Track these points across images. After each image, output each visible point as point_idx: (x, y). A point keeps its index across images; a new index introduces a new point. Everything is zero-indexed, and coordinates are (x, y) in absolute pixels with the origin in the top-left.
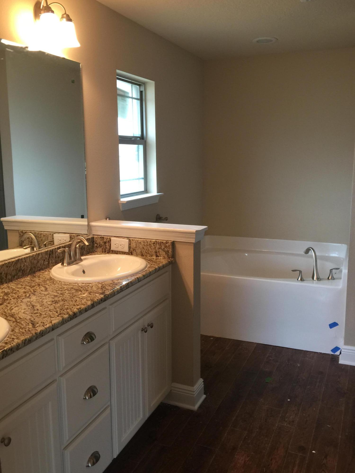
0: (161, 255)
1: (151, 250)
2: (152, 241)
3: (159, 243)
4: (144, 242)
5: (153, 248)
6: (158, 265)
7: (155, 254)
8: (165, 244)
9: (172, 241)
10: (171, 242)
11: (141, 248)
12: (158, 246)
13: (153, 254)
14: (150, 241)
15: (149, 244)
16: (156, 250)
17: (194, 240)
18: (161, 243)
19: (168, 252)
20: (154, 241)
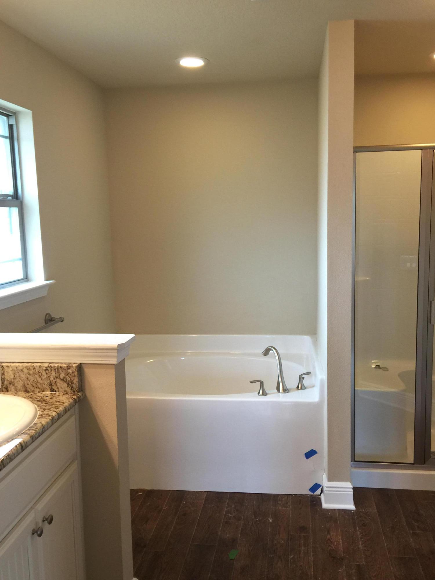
0: (60, 388)
1: (41, 382)
2: (43, 367)
3: (55, 369)
4: (28, 368)
5: (45, 377)
6: (57, 410)
7: (49, 387)
8: (65, 370)
9: (77, 364)
10: (76, 366)
11: (23, 380)
12: (53, 374)
13: (45, 388)
14: (40, 367)
15: (37, 371)
16: (50, 381)
17: (116, 360)
18: (58, 369)
19: (72, 383)
20: (46, 365)
